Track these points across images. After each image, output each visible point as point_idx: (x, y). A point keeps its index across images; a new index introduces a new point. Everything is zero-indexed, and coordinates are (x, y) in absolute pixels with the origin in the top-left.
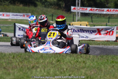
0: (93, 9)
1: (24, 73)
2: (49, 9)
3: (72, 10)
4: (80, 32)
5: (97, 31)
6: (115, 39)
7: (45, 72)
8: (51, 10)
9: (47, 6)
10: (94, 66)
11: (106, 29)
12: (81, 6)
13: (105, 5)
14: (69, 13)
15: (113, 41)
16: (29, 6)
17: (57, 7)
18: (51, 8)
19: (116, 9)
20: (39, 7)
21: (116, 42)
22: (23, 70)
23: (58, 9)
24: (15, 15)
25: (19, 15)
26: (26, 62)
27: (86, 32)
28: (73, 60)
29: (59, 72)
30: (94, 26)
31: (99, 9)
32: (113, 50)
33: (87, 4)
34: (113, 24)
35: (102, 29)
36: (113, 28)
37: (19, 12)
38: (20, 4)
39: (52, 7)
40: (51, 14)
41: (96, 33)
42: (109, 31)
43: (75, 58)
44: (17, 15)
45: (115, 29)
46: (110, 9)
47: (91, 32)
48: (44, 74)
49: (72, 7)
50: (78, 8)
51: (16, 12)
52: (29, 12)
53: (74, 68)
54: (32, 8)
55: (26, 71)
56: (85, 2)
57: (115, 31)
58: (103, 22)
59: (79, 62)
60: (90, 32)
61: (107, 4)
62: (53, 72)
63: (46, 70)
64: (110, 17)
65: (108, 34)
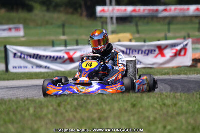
2: (56, 15)
3: (99, 14)
4: (126, 53)
5: (157, 51)
8: (60, 17)
11: (173, 46)
15: (188, 66)
17: (71, 10)
19: (179, 7)
20: (36, 12)
27: (137, 53)
35: (167, 47)
36: (185, 43)
41: (155, 55)
42: (179, 48)
46: (168, 8)
49: (99, 9)
57: (190, 48)
58: (159, 31)
60: (145, 53)
64: (171, 21)
65: (178, 54)
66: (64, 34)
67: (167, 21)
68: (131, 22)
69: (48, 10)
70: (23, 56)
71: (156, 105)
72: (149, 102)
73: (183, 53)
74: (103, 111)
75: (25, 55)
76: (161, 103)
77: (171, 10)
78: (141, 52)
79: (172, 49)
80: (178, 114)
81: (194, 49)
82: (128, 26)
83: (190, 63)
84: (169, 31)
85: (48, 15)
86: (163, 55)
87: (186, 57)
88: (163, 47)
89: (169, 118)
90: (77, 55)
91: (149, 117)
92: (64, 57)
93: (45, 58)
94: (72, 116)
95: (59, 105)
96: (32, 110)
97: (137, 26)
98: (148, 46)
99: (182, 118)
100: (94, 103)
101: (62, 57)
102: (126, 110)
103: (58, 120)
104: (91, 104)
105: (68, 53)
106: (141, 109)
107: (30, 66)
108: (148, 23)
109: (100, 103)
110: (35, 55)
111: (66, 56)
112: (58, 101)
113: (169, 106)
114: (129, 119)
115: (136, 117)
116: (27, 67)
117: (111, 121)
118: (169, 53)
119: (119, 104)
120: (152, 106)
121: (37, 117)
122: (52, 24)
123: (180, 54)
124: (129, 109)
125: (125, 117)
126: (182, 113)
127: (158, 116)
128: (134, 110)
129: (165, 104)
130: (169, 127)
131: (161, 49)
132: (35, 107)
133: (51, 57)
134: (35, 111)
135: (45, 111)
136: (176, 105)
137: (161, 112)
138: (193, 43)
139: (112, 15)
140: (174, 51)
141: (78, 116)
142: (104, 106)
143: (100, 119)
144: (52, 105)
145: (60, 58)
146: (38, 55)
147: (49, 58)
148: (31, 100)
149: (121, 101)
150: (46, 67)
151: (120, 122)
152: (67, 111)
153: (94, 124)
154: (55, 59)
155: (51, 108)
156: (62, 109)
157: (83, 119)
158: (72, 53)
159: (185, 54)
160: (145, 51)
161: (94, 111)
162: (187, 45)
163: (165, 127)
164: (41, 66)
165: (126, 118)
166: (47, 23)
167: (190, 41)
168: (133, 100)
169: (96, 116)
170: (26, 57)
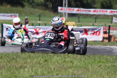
0: (80, 9)
1: (12, 73)
2: (37, 10)
3: (59, 11)
6: (102, 39)
7: (32, 72)
8: (39, 11)
9: (35, 7)
11: (93, 30)
12: (68, 7)
13: (92, 5)
14: (56, 13)
15: (100, 41)
16: (16, 7)
17: (44, 8)
18: (38, 8)
19: (102, 10)
20: (26, 8)
21: (102, 42)
22: (11, 70)
23: (45, 9)
24: (3, 16)
25: (7, 16)
26: (14, 62)
28: (61, 60)
29: (46, 72)
30: (81, 26)
31: (86, 9)
32: (99, 50)
33: (74, 5)
34: (100, 24)
35: (89, 30)
37: (7, 13)
38: (8, 4)
39: (40, 7)
40: (38, 14)
41: (83, 33)
42: (96, 31)
43: (62, 58)
44: (4, 16)
45: (101, 30)
48: (31, 74)
50: (65, 8)
51: (4, 13)
52: (17, 13)
53: (62, 67)
54: (20, 8)
55: (13, 71)
56: (72, 3)
58: (90, 22)
59: (66, 62)
61: (94, 4)
62: (40, 72)
63: (33, 70)
64: (96, 17)
67: (95, 17)
68: (76, 16)
69: (33, 7)
73: (98, 34)
77: (97, 11)
82: (74, 18)
84: (95, 22)
85: (32, 10)
86: (87, 34)
88: (87, 30)
92: (33, 31)
97: (79, 18)
101: (32, 31)
108: (85, 17)
111: (35, 31)
158: (38, 30)
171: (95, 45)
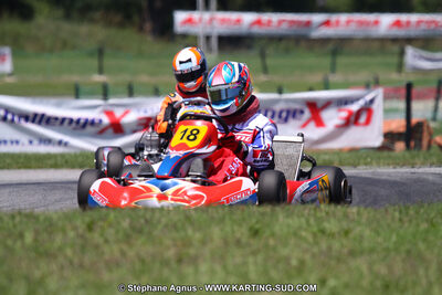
2: (84, 29)
3: (179, 27)
5: (307, 114)
6: (381, 139)
8: (92, 32)
10: (391, 246)
11: (344, 103)
15: (373, 148)
17: (118, 18)
18: (92, 21)
19: (357, 17)
20: (40, 20)
23: (121, 25)
35: (328, 104)
36: (368, 98)
39: (96, 15)
41: (304, 120)
42: (355, 107)
45: (376, 102)
46: (334, 18)
47: (284, 115)
49: (180, 17)
57: (378, 108)
65: (352, 120)
66: (101, 71)
67: (330, 46)
68: (249, 47)
69: (68, 17)
70: (9, 117)
71: (304, 234)
72: (289, 226)
73: (363, 119)
74: (187, 243)
75: (13, 115)
76: (315, 229)
77: (338, 22)
78: (270, 114)
79: (340, 110)
80: (352, 253)
81: (387, 111)
83: (378, 141)
84: (333, 69)
85: (67, 28)
86: (320, 123)
87: (369, 128)
88: (319, 105)
89: (333, 263)
90: (131, 118)
91: (287, 259)
92: (101, 121)
93: (58, 122)
94: (117, 254)
95: (90, 227)
96: (29, 238)
97: (263, 56)
98: (287, 101)
99: (361, 264)
100: (166, 226)
101: (96, 121)
102: (238, 243)
103: (87, 260)
104: (160, 227)
105: (109, 114)
106: (272, 242)
107: (24, 139)
108: (287, 51)
109: (179, 225)
110: (36, 115)
111: (106, 120)
112: (87, 219)
113: (332, 235)
114: (245, 263)
115: (260, 258)
116: (17, 142)
117: (204, 267)
118: (333, 118)
119: (222, 230)
120: (295, 234)
121: (42, 253)
122: (74, 47)
123: (356, 122)
124: (244, 240)
125: (236, 257)
126: (362, 253)
127: (307, 257)
128: (255, 243)
129: (323, 232)
130: (332, 282)
131: (315, 109)
132: (37, 232)
133: (71, 121)
134: (35, 240)
135: (58, 240)
136: (347, 233)
137: (315, 250)
138: (386, 97)
139: (208, 30)
140: (344, 114)
141: (131, 253)
142: (190, 232)
143: (180, 261)
144: (75, 228)
145: (93, 123)
146: (43, 115)
147: (67, 122)
148: (27, 216)
149: (228, 221)
150: (60, 143)
151: (225, 268)
152: (106, 241)
153: (166, 272)
154: (80, 126)
155: (71, 234)
156: (96, 237)
157: (143, 261)
158: (118, 113)
159: (368, 122)
160: (281, 112)
161: (168, 242)
162: (372, 101)
163: (323, 282)
164: (48, 141)
165: (238, 260)
166: (65, 45)
167: (378, 93)
168: (254, 221)
169: (171, 253)
170: (16, 119)
171: (366, 164)
